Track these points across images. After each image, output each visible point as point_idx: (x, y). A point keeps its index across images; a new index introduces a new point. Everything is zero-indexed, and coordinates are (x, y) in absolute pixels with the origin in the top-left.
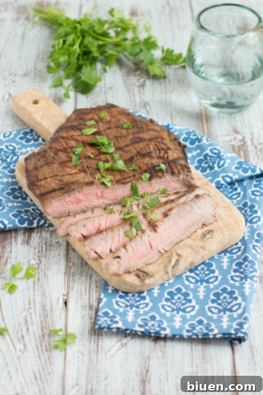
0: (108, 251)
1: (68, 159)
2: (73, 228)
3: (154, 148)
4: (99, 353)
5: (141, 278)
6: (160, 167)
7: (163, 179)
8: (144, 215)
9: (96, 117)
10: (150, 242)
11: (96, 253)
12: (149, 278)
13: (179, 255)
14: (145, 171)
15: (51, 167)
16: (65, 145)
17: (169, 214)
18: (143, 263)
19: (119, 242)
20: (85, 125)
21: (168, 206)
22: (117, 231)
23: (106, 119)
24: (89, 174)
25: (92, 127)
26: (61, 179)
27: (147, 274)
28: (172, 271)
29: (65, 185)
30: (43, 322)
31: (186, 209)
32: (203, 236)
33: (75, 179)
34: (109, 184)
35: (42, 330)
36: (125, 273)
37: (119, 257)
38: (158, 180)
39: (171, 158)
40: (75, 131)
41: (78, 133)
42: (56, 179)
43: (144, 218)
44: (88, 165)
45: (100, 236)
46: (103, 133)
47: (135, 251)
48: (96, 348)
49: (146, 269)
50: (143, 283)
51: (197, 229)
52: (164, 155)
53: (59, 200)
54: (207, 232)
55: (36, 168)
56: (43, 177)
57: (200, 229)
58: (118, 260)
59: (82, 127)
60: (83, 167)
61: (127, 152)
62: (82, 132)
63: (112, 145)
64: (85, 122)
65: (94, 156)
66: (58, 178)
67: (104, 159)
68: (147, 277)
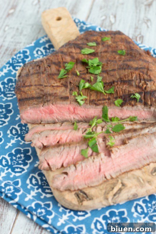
0: (59, 165)
1: (57, 72)
2: (37, 136)
3: (136, 77)
5: (80, 199)
6: (135, 96)
7: (135, 107)
8: (105, 139)
9: (99, 40)
10: (100, 166)
11: (48, 164)
12: (87, 200)
13: (123, 185)
14: (121, 97)
15: (39, 77)
16: (61, 60)
17: (127, 142)
18: (86, 184)
19: (73, 158)
20: (87, 45)
21: (129, 135)
22: (74, 148)
23: (107, 43)
24: (68, 90)
25: (92, 48)
26: (42, 89)
27: (87, 197)
28: (113, 198)
29: (44, 96)
31: (145, 141)
32: (153, 171)
33: (55, 91)
34: (82, 103)
36: (66, 190)
37: (66, 173)
38: (130, 108)
39: (149, 89)
40: (75, 49)
41: (78, 51)
42: (38, 88)
43: (104, 141)
44: (72, 81)
45: (57, 150)
46: (99, 54)
47: (83, 171)
49: (87, 192)
50: (80, 204)
51: (150, 163)
52: (143, 85)
53: (34, 107)
55: (27, 75)
56: (28, 84)
57: (153, 162)
58: (65, 176)
59: (84, 46)
60: (67, 82)
61: (111, 76)
62: (81, 50)
63: (100, 67)
64: (88, 43)
65: (80, 74)
66: (41, 87)
67: (88, 78)
68: (86, 198)
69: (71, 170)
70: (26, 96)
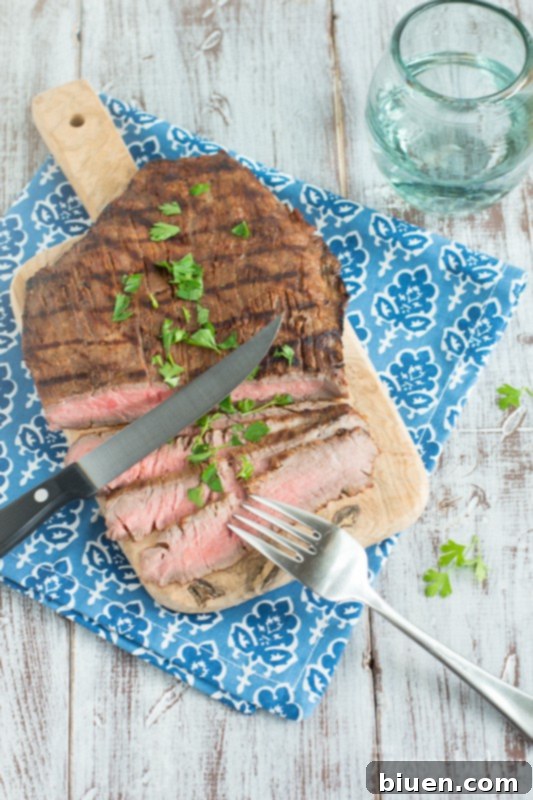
0: (148, 527)
1: (108, 304)
3: (280, 302)
4: (133, 715)
5: (200, 597)
6: (282, 354)
7: (285, 378)
8: (232, 461)
9: (185, 194)
11: (126, 528)
12: (215, 597)
15: (71, 319)
16: (109, 266)
17: (278, 465)
18: (208, 567)
19: (173, 509)
20: (160, 211)
21: (281, 447)
22: (173, 488)
23: (204, 201)
24: (141, 349)
25: (173, 220)
26: (85, 351)
27: (213, 591)
28: (263, 586)
29: (90, 370)
30: (27, 646)
31: (313, 458)
32: (336, 519)
33: (113, 358)
35: (26, 664)
36: (170, 583)
37: (166, 546)
38: (274, 379)
39: (309, 331)
40: (135, 227)
41: (143, 233)
42: (75, 351)
43: (230, 464)
44: (144, 327)
45: (139, 494)
46: (191, 238)
47: (199, 538)
48: (126, 705)
49: (211, 581)
50: (202, 604)
51: (328, 501)
52: (296, 323)
53: (74, 399)
54: (346, 511)
55: (43, 314)
56: (51, 340)
57: (333, 500)
58: (164, 551)
59: (153, 216)
60: (133, 329)
61: (226, 302)
62: (149, 231)
63: (200, 281)
64: (162, 204)
65: (160, 303)
66: (80, 348)
67: (177, 314)
68: (211, 594)
69: (174, 537)
70: (53, 373)
